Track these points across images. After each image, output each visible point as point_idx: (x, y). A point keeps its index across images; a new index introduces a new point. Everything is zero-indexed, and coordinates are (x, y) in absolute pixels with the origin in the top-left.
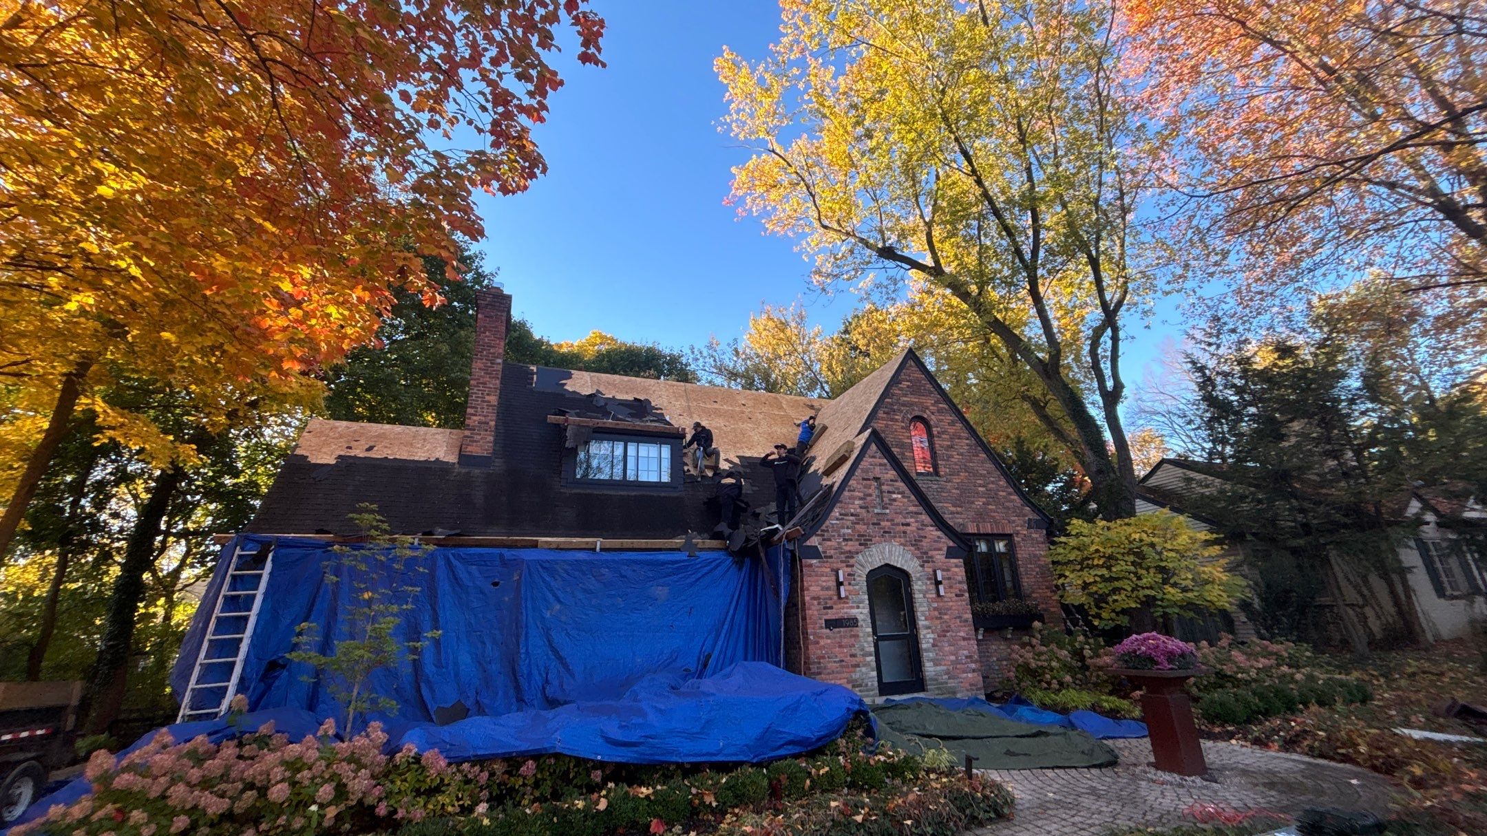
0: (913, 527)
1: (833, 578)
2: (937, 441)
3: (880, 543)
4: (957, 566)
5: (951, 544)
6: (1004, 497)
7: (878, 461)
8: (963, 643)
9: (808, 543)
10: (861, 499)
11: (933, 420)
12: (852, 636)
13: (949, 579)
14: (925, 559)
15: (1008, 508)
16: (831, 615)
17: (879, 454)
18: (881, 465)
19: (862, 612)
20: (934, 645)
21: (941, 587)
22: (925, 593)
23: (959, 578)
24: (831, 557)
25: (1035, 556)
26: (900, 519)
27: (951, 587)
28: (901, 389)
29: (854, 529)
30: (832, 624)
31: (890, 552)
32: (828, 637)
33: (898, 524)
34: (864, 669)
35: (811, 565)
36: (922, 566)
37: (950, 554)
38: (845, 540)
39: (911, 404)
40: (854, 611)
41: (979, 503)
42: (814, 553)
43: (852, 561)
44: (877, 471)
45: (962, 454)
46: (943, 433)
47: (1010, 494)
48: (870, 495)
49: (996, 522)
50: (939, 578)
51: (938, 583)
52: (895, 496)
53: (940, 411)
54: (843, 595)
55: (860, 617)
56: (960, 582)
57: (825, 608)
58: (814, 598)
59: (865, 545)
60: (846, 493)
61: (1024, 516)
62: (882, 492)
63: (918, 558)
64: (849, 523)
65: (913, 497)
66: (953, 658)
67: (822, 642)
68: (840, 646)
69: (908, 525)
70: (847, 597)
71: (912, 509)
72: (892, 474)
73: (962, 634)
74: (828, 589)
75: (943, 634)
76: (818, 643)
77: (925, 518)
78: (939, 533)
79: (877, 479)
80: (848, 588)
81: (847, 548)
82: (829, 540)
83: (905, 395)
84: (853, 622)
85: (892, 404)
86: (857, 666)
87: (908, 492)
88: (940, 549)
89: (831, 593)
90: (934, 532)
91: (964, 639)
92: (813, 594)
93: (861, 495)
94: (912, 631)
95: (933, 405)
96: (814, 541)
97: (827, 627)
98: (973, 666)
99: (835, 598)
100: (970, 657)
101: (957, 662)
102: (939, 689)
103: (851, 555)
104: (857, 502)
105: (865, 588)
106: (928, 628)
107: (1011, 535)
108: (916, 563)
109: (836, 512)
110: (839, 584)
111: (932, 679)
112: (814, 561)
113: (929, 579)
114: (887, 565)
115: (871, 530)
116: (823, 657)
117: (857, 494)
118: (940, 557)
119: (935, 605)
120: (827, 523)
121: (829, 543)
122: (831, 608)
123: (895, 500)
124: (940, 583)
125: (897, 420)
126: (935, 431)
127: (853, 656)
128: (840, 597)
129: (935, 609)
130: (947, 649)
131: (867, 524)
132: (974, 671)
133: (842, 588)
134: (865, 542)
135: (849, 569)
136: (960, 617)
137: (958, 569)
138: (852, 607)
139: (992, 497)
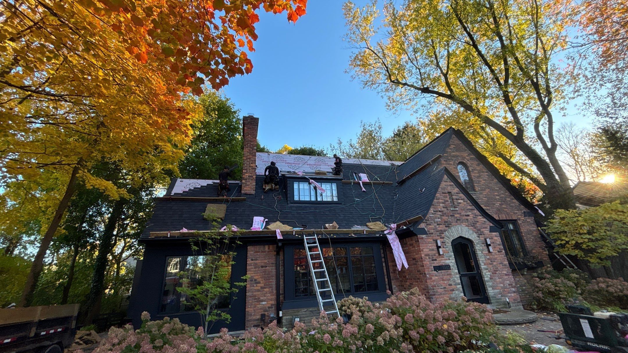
0: (471, 217)
1: (435, 244)
2: (473, 174)
3: (456, 225)
4: (496, 236)
5: (492, 225)
6: (509, 201)
7: (449, 183)
8: (506, 277)
9: (419, 227)
10: (443, 203)
11: (469, 164)
12: (448, 275)
13: (493, 243)
14: (480, 233)
15: (512, 206)
16: (436, 264)
17: (449, 180)
18: (450, 185)
19: (451, 262)
20: (491, 279)
21: (490, 248)
22: (482, 251)
23: (498, 243)
24: (432, 234)
25: (530, 230)
26: (463, 213)
27: (495, 247)
28: (450, 149)
29: (441, 218)
30: (438, 268)
31: (461, 230)
32: (436, 276)
33: (463, 216)
34: (457, 292)
35: (422, 238)
36: (479, 237)
37: (492, 230)
38: (438, 224)
39: (457, 156)
40: (448, 262)
41: (498, 204)
42: (423, 231)
43: (443, 235)
44: (449, 189)
45: (485, 180)
46: (475, 169)
47: (513, 199)
48: (448, 201)
49: (508, 214)
50: (489, 243)
51: (488, 246)
52: (460, 201)
53: (471, 159)
54: (441, 253)
55: (451, 264)
56: (499, 245)
57: (433, 260)
58: (426, 255)
59: (449, 227)
60: (435, 200)
61: (521, 210)
62: (453, 199)
63: (476, 233)
64: (439, 216)
65: (469, 201)
66: (502, 285)
67: (433, 278)
68: (443, 280)
69: (468, 216)
70: (443, 255)
71: (469, 207)
72: (456, 190)
73: (505, 272)
74: (433, 250)
75: (494, 272)
76: (431, 279)
77: (476, 212)
78: (484, 219)
79: (449, 193)
80: (444, 249)
81: (440, 229)
82: (430, 225)
83: (453, 152)
84: (447, 267)
85: (447, 156)
86: (453, 290)
87: (466, 199)
88: (486, 228)
89: (434, 252)
90: (481, 219)
91: (506, 275)
92: (426, 253)
93: (443, 201)
94: (478, 272)
95: (467, 156)
96: (422, 225)
97: (435, 270)
98: (513, 289)
99: (437, 255)
100: (511, 285)
101: (504, 288)
102: (497, 302)
103: (442, 232)
104: (441, 205)
105: (451, 249)
106: (487, 269)
107: (516, 220)
108: (475, 235)
109: (432, 210)
110: (438, 247)
111: (493, 297)
112: (424, 236)
113: (483, 243)
114: (461, 237)
115: (450, 219)
116: (435, 286)
117: (441, 201)
118: (487, 232)
119: (488, 257)
120: (428, 216)
121: (430, 226)
122: (436, 260)
123: (460, 203)
124: (490, 245)
125: (451, 164)
126: (470, 169)
127: (450, 285)
128: (439, 254)
129: (488, 259)
130: (498, 280)
131: (448, 216)
132: (514, 292)
133: (440, 249)
134: (448, 225)
135: (442, 240)
136: (501, 263)
137: (496, 238)
138: (446, 260)
139: (503, 201)
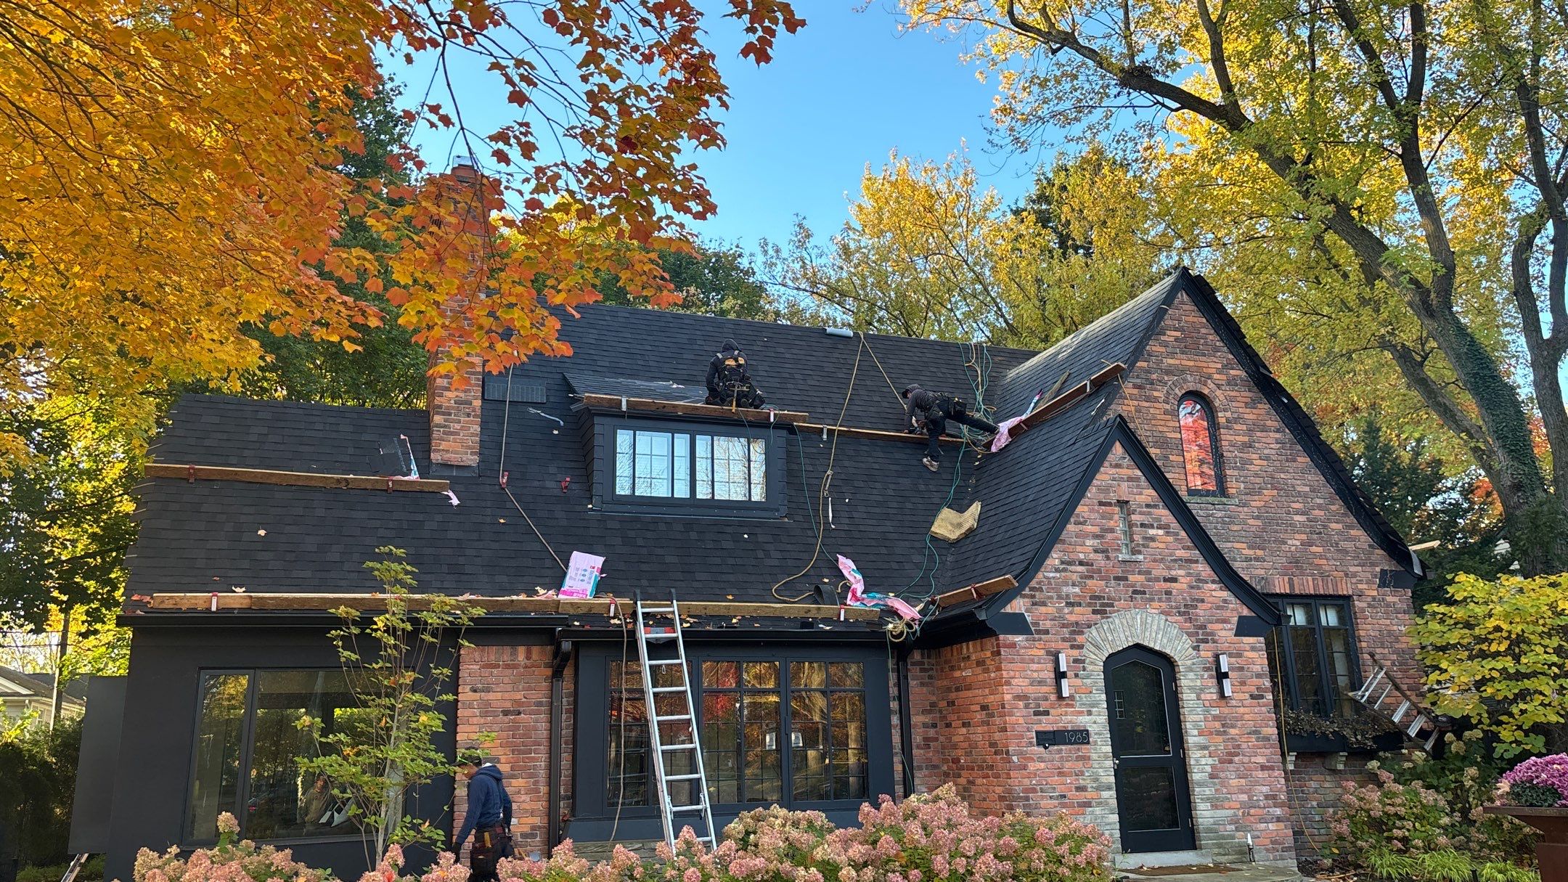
0: (1183, 584)
1: (1050, 666)
2: (1225, 436)
3: (1128, 609)
4: (1253, 649)
5: (1245, 612)
6: (1339, 533)
7: (1125, 472)
8: (1260, 774)
9: (1008, 609)
10: (1096, 536)
11: (1219, 398)
12: (1079, 758)
13: (1241, 669)
14: (1201, 636)
15: (1345, 552)
16: (1046, 724)
17: (1127, 461)
18: (1130, 479)
19: (1097, 722)
20: (1212, 776)
21: (1226, 683)
22: (1199, 692)
23: (1257, 668)
24: (1047, 632)
26: (1159, 571)
27: (1243, 683)
28: (1165, 344)
29: (1083, 586)
30: (1047, 739)
31: (1144, 623)
32: (1041, 760)
33: (1157, 579)
34: (1098, 810)
35: (1013, 645)
36: (1196, 648)
37: (1244, 628)
38: (1069, 604)
39: (1182, 371)
40: (1083, 721)
41: (1294, 542)
42: (1019, 624)
43: (1080, 639)
44: (1124, 491)
45: (1267, 458)
46: (1236, 420)
47: (1351, 527)
48: (1112, 530)
49: (1324, 576)
50: (1224, 669)
51: (1221, 676)
52: (1152, 532)
53: (1231, 382)
54: (1066, 693)
55: (1092, 729)
56: (1259, 676)
57: (1037, 713)
58: (1018, 697)
59: (1101, 612)
60: (1071, 527)
61: (1373, 565)
62: (1131, 525)
63: (1189, 635)
64: (1075, 577)
65: (1183, 533)
66: (1244, 797)
67: (1032, 767)
68: (1061, 774)
69: (1174, 580)
70: (1072, 697)
71: (1181, 553)
72: (1149, 494)
73: (1261, 760)
74: (1041, 682)
75: (1227, 759)
76: (1025, 768)
77: (1203, 569)
78: (1225, 594)
79: (1122, 504)
80: (1078, 682)
81: (1073, 618)
82: (1044, 604)
83: (1172, 355)
84: (1081, 737)
85: (1148, 371)
86: (1088, 804)
87: (1175, 525)
88: (1225, 621)
89: (1045, 689)
90: (1217, 593)
91: (1263, 768)
92: (1018, 691)
93: (1096, 530)
94: (1176, 753)
95: (1219, 372)
96: (1018, 606)
97: (1038, 744)
98: (1278, 811)
99: (1053, 697)
100: (1274, 797)
101: (1251, 805)
102: (1220, 846)
103: (1078, 629)
104: (1089, 542)
105: (1102, 683)
106: (1204, 748)
107: (1348, 598)
108: (1187, 642)
109: (1054, 559)
110: (1060, 676)
111: (1209, 830)
112: (1018, 639)
113: (1207, 669)
114: (1138, 646)
115: (1112, 589)
116: (1034, 791)
117: (1089, 528)
118: (1225, 633)
119: (1216, 712)
120: (1040, 575)
121: (1043, 609)
122: (1047, 713)
123: (1152, 539)
124: (1226, 675)
125: (1156, 400)
126: (1222, 417)
127: (1081, 789)
128: (1060, 697)
129: (1215, 718)
130: (1234, 782)
131: (1106, 579)
132: (1279, 819)
133: (1064, 682)
134: (1102, 608)
135: (1075, 653)
136: (1256, 732)
137: (1254, 653)
138: (1081, 713)
139: (1316, 532)
